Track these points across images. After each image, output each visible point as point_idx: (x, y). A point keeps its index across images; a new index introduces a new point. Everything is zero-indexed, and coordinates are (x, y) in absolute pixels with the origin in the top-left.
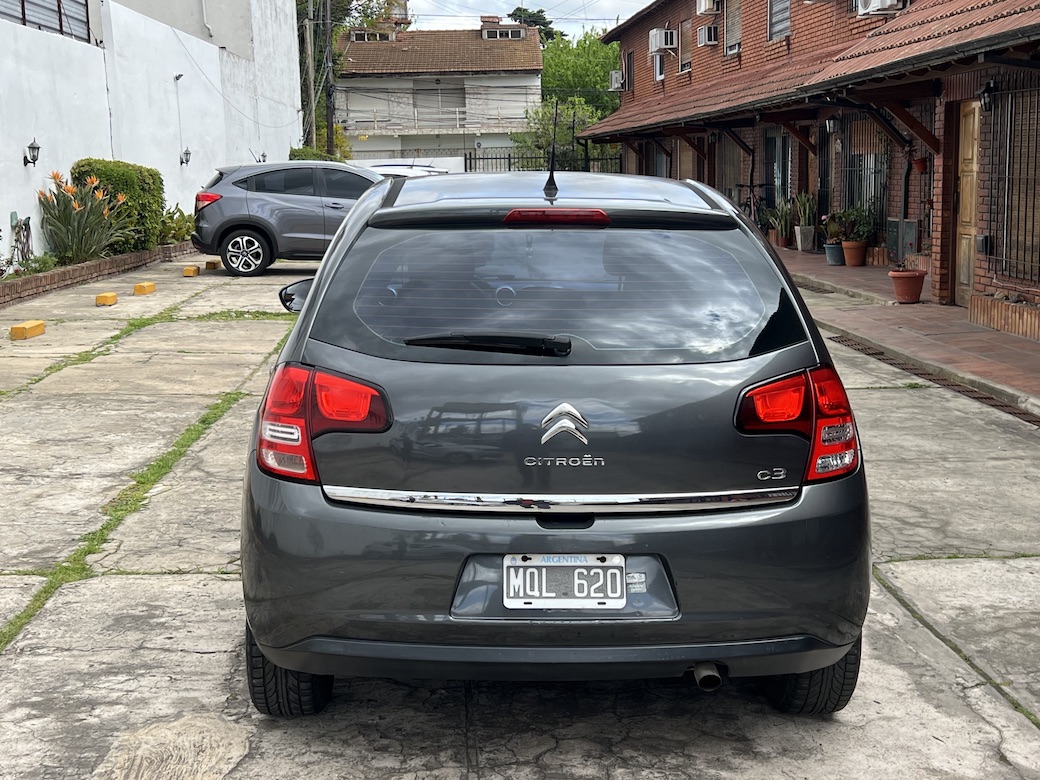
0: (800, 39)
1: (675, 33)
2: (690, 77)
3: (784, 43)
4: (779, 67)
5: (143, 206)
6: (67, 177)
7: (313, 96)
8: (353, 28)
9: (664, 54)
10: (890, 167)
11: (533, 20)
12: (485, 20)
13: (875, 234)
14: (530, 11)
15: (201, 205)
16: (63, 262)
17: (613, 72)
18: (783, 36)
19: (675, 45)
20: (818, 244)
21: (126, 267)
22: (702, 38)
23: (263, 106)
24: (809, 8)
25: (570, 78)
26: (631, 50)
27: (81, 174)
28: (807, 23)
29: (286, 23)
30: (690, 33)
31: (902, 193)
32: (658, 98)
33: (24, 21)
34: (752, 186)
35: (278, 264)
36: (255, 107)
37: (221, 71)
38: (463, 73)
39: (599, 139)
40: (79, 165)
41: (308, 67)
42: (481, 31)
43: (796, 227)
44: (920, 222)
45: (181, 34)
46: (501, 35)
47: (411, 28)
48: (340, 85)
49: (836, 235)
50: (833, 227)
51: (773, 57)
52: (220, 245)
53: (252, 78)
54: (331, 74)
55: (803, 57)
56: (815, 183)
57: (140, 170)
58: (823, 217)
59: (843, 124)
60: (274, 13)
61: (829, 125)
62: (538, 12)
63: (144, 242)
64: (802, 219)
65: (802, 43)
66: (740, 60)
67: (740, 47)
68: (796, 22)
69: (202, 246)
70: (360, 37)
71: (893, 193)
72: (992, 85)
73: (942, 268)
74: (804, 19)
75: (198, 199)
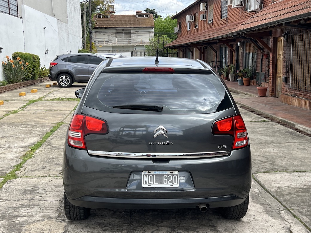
0: (230, 19)
1: (193, 16)
2: (198, 29)
3: (226, 20)
4: (224, 27)
5: (34, 66)
6: (11, 57)
7: (85, 34)
8: (98, 14)
9: (190, 23)
10: (257, 57)
11: (151, 12)
12: (137, 12)
13: (253, 76)
14: (151, 9)
15: (51, 66)
16: (9, 83)
17: (175, 28)
18: (225, 18)
19: (193, 20)
20: (236, 79)
21: (29, 85)
22: (202, 18)
23: (70, 37)
24: (233, 10)
25: (162, 29)
26: (180, 21)
27: (15, 57)
28: (232, 14)
29: (77, 12)
30: (198, 16)
31: (260, 64)
32: (189, 35)
34: (216, 62)
35: (75, 84)
36: (68, 37)
37: (58, 26)
38: (130, 27)
39: (171, 48)
40: (14, 54)
41: (84, 25)
42: (136, 15)
43: (229, 74)
44: (266, 73)
45: (46, 15)
46: (142, 16)
47: (115, 14)
48: (94, 31)
49: (241, 76)
50: (240, 74)
51: (222, 24)
52: (57, 78)
53: (67, 28)
54: (91, 27)
55: (231, 24)
56: (235, 61)
57: (33, 55)
58: (237, 71)
59: (243, 44)
60: (74, 9)
61: (239, 44)
62: (153, 10)
63: (34, 77)
64: (231, 72)
65: (231, 20)
66: (213, 25)
67: (213, 21)
68: (229, 14)
69: (51, 78)
70: (100, 17)
71: (258, 64)
72: (287, 33)
73: (272, 86)
74: (232, 13)
75: (50, 64)
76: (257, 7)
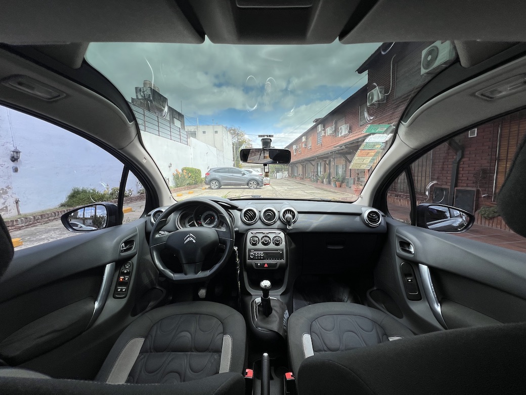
0: (324, 144)
2: (301, 153)
5: (196, 176)
6: (180, 171)
7: (235, 159)
9: (296, 150)
10: (346, 167)
13: (343, 181)
16: (177, 187)
18: (320, 144)
19: (298, 148)
20: (330, 183)
21: (192, 188)
24: (326, 137)
28: (326, 141)
29: (230, 146)
30: (301, 145)
33: (171, 139)
36: (223, 159)
37: (217, 153)
40: (183, 168)
43: (324, 180)
44: (354, 178)
45: (208, 146)
49: (334, 181)
51: (318, 148)
52: (210, 183)
53: (223, 155)
58: (331, 178)
60: (228, 144)
61: (331, 159)
63: (196, 183)
67: (311, 147)
68: (323, 141)
71: (347, 172)
75: (206, 174)
76: (347, 132)
